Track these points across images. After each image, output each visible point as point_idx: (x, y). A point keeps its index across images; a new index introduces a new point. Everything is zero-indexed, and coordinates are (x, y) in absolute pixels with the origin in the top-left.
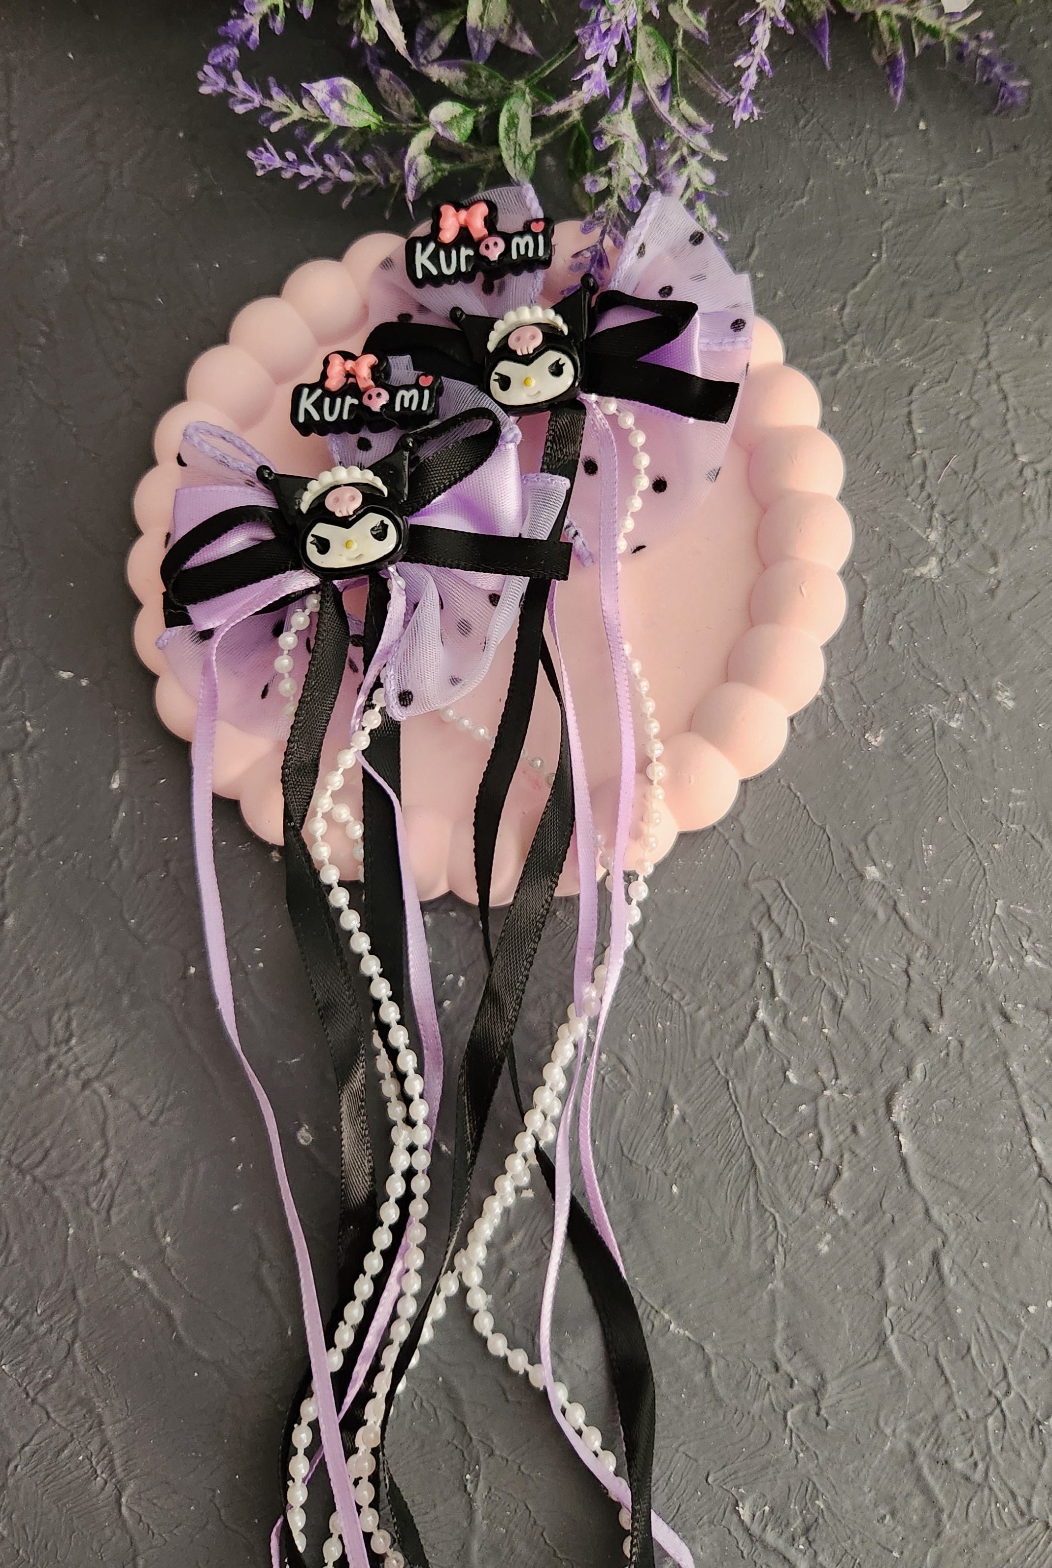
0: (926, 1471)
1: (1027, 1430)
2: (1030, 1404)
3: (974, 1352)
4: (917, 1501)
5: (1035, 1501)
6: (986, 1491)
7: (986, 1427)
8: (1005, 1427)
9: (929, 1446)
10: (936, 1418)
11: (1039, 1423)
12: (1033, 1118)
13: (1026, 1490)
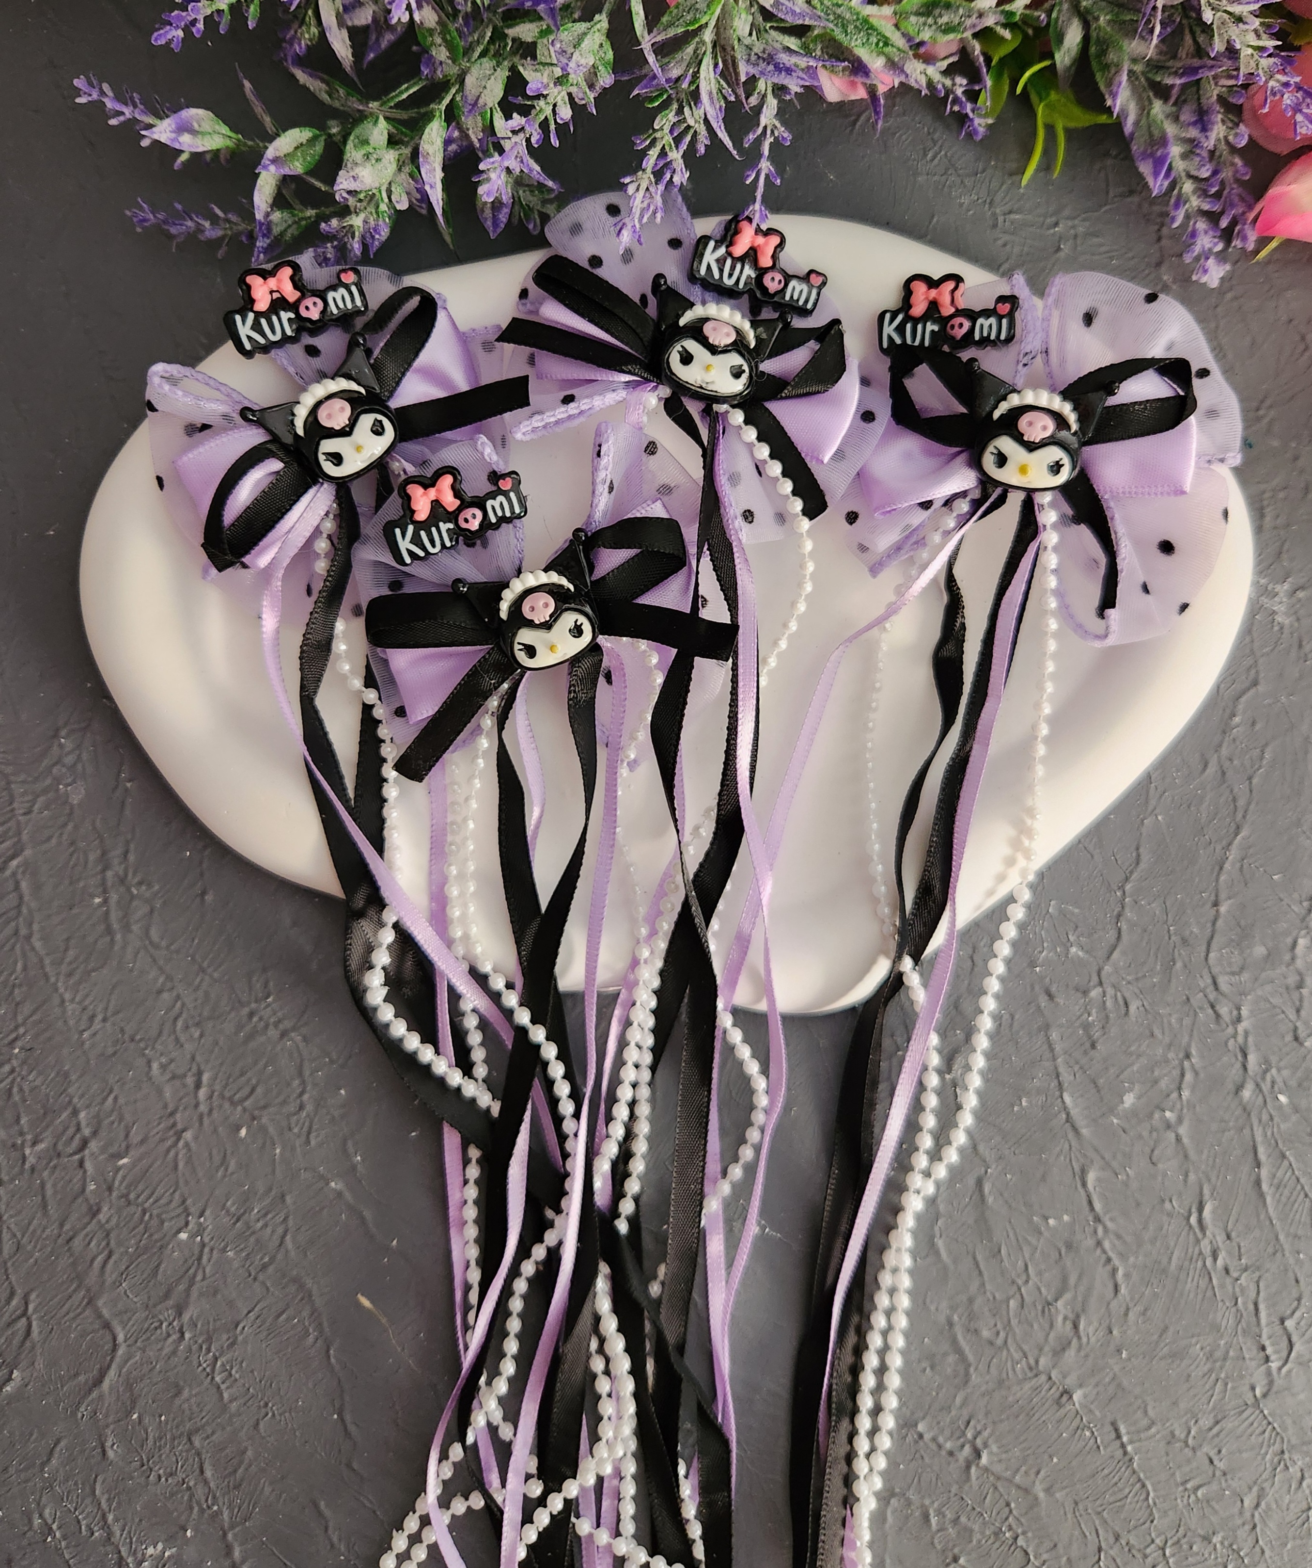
0: (960, 1337)
1: (1040, 1308)
2: (1043, 1290)
3: (1003, 1251)
4: (952, 1359)
5: (1042, 1361)
6: (1005, 1353)
7: (1008, 1306)
8: (1022, 1307)
9: (963, 1318)
10: (971, 1300)
11: (1049, 1304)
12: (1066, 1077)
13: (1036, 1352)
